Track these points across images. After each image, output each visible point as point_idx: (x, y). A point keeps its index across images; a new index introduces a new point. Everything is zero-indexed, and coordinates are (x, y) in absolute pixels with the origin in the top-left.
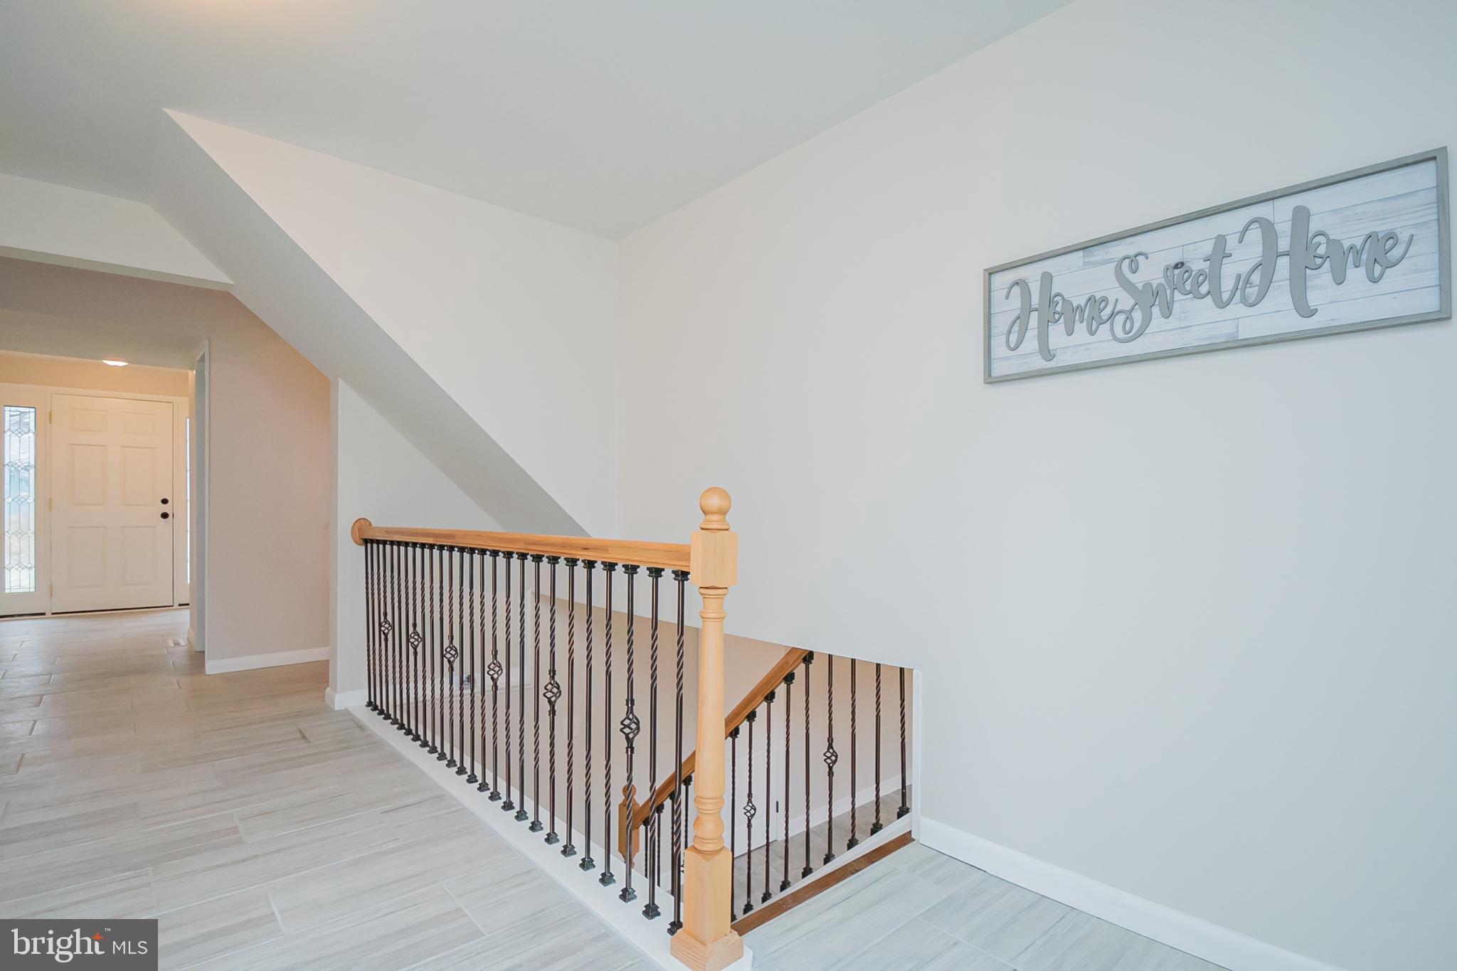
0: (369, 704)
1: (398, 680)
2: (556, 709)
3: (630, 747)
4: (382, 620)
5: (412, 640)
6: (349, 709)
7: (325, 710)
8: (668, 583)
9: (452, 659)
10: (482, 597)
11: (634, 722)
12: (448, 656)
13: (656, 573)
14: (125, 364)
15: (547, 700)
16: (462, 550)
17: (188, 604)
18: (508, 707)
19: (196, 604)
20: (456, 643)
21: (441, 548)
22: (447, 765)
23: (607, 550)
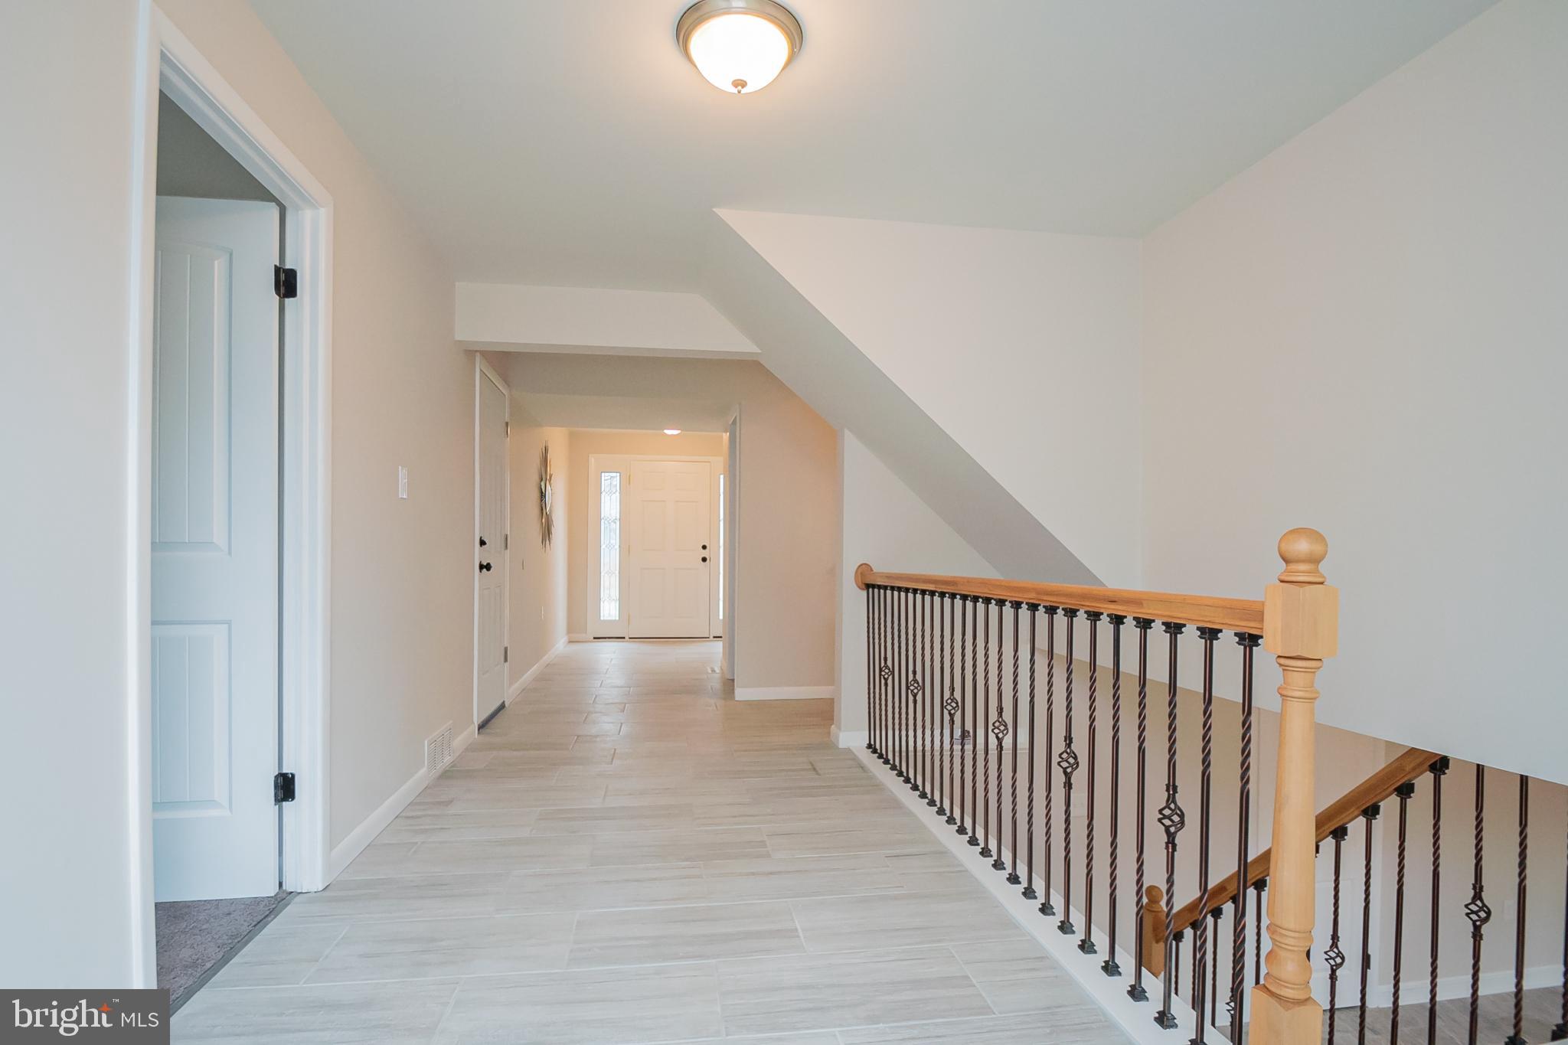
0: (869, 746)
1: (897, 727)
2: (1072, 781)
3: (1171, 842)
4: (883, 664)
5: (912, 688)
6: (851, 748)
7: (828, 746)
8: (1227, 649)
9: (953, 712)
10: (986, 649)
11: (1176, 814)
12: (949, 708)
13: (1210, 634)
14: (679, 432)
15: (1062, 770)
16: (964, 598)
17: (721, 637)
18: (1015, 771)
19: (729, 637)
20: (958, 695)
21: (942, 595)
22: (947, 821)
23: (1142, 604)
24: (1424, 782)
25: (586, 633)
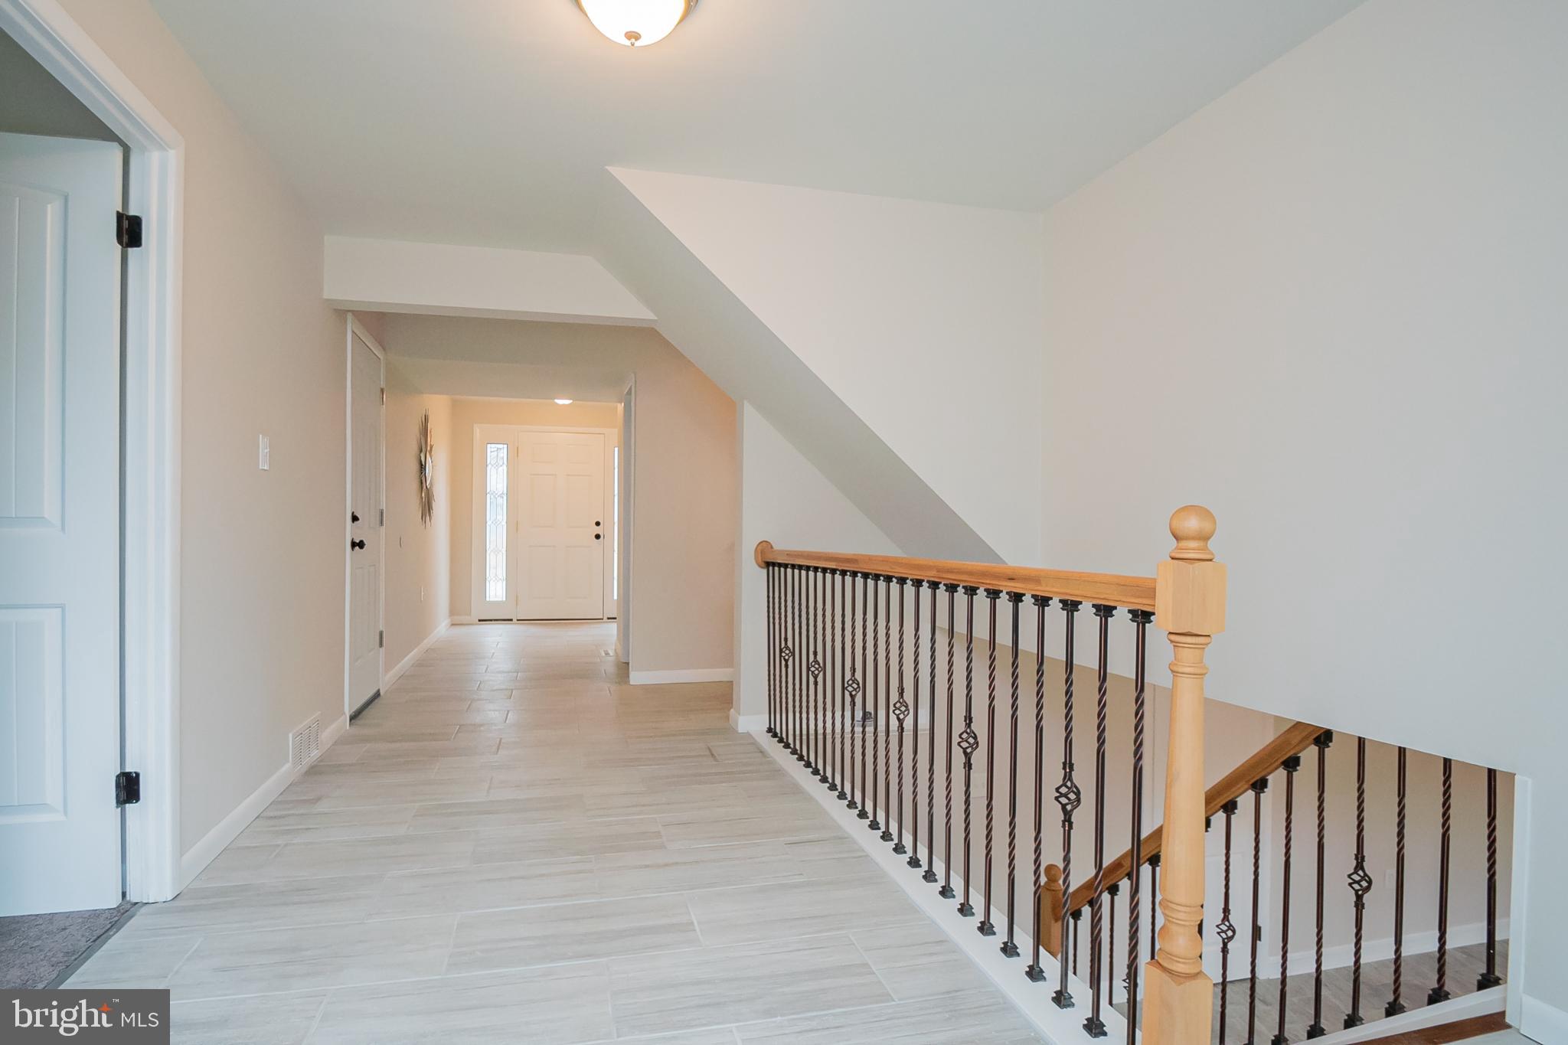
0: (770, 730)
1: (797, 709)
2: (972, 762)
3: (1068, 821)
4: (783, 646)
5: (813, 669)
6: (751, 733)
7: (728, 730)
8: (1122, 625)
9: (854, 693)
10: (888, 628)
11: (1073, 791)
12: (850, 689)
13: (1105, 611)
14: (571, 401)
15: (962, 750)
16: (866, 576)
17: (615, 618)
18: (915, 752)
19: (624, 618)
20: (859, 676)
21: (844, 573)
22: (848, 806)
23: (1040, 580)
24: (1309, 756)
25: (470, 615)
